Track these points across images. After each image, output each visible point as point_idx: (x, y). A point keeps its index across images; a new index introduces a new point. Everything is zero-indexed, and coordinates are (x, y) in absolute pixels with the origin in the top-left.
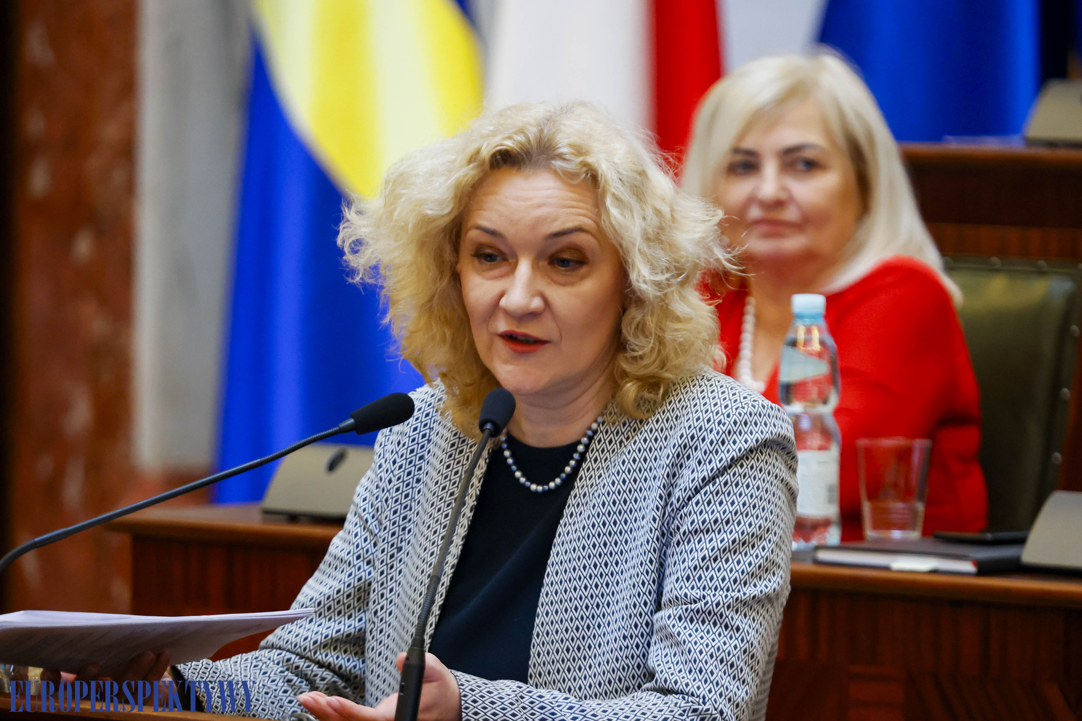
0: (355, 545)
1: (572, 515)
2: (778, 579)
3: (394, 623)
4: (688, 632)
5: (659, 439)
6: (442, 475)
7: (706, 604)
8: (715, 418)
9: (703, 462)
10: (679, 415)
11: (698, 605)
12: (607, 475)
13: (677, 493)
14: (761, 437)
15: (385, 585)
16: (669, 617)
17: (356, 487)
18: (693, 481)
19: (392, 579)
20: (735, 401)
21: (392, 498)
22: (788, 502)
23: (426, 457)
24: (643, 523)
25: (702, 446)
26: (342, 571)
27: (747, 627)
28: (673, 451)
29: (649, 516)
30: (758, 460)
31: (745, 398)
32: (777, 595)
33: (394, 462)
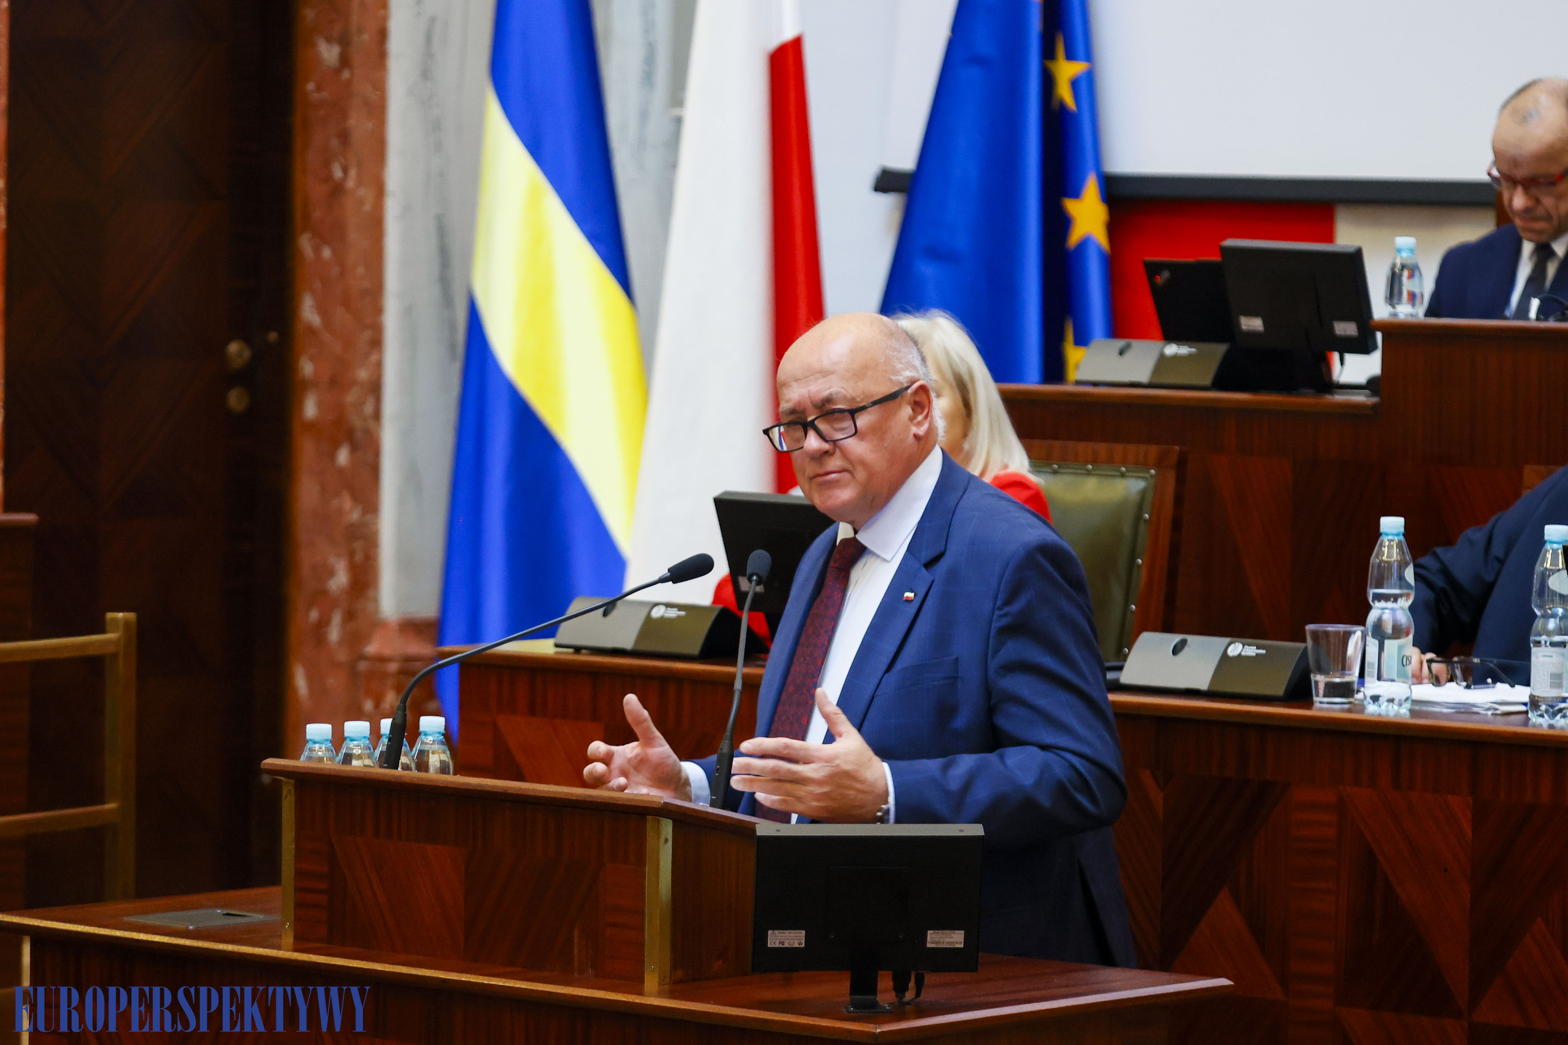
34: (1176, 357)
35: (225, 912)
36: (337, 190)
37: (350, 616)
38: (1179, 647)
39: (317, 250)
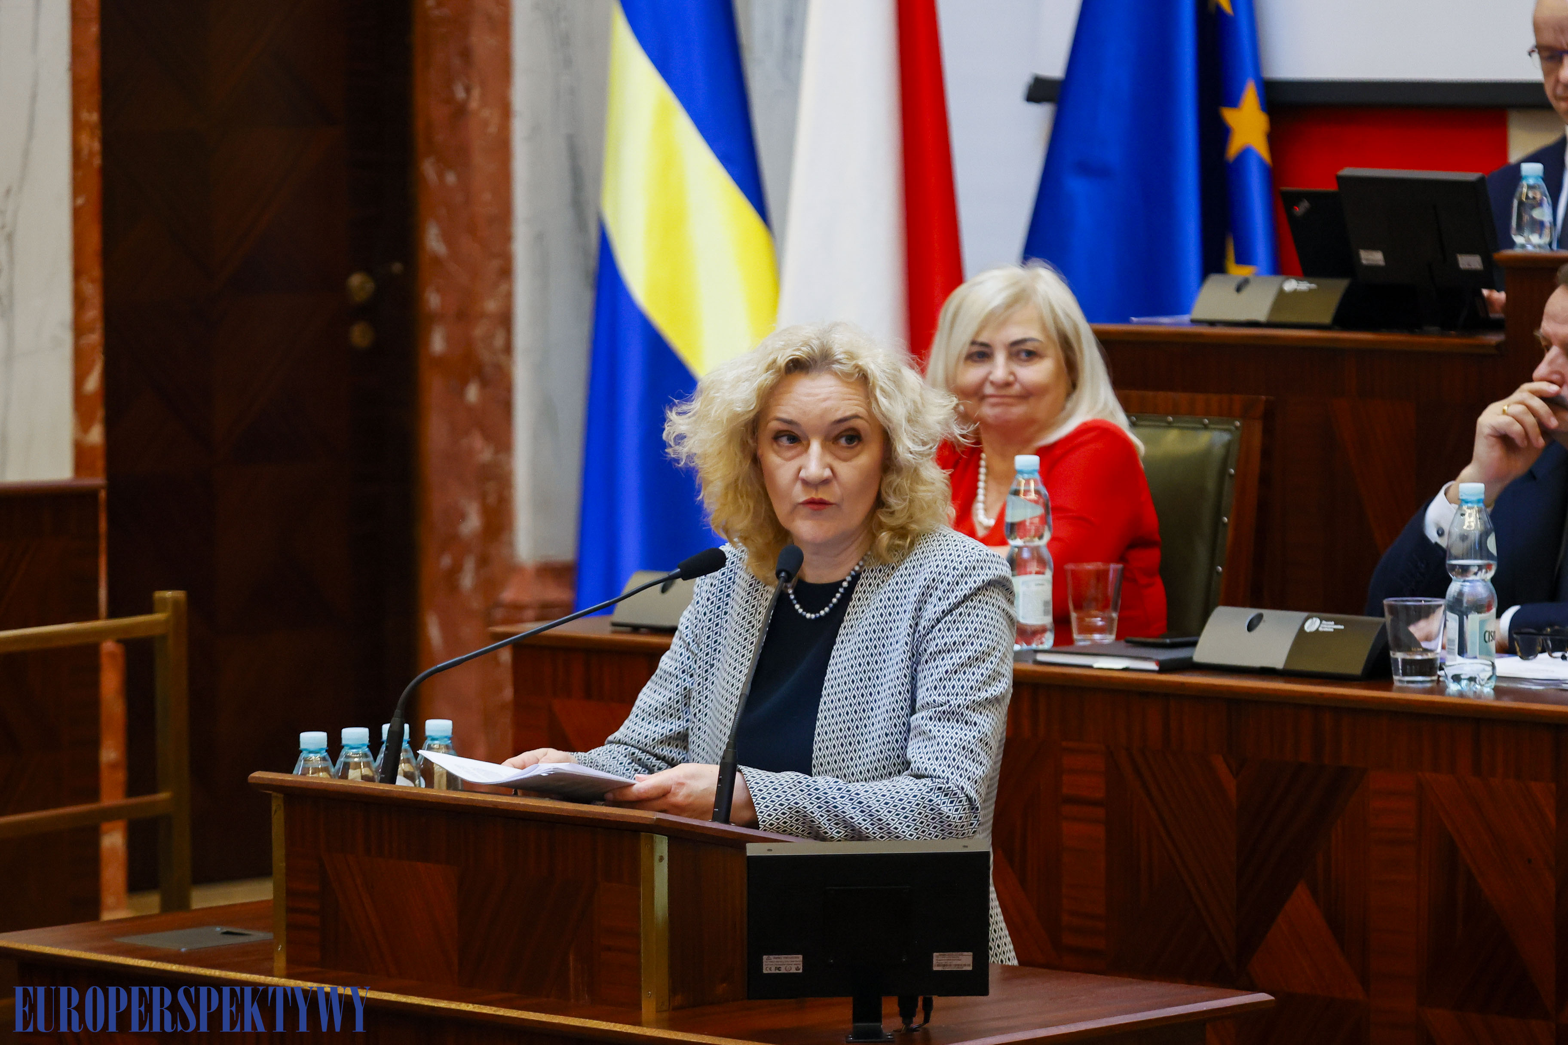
0: (681, 662)
1: (842, 642)
2: (1003, 685)
3: (709, 722)
4: (936, 729)
5: (908, 582)
6: (743, 608)
7: (950, 706)
8: (951, 565)
9: (943, 599)
10: (922, 563)
11: (944, 708)
12: (868, 610)
13: (923, 623)
14: (986, 578)
15: (701, 694)
16: (922, 718)
17: (679, 618)
18: (935, 613)
19: (706, 688)
20: (966, 552)
21: (706, 626)
22: (1009, 626)
23: (732, 595)
24: (898, 646)
25: (941, 586)
26: (671, 683)
27: (983, 722)
28: (919, 591)
29: (902, 641)
30: (984, 595)
31: (973, 549)
32: (1004, 696)
33: (708, 599)
34: (1295, 293)
35: (225, 930)
36: (460, 111)
37: (483, 561)
38: (1255, 622)
39: (441, 176)
